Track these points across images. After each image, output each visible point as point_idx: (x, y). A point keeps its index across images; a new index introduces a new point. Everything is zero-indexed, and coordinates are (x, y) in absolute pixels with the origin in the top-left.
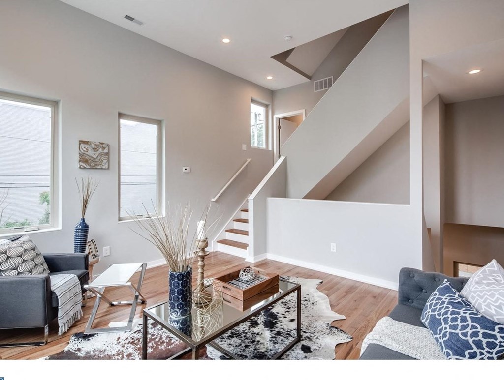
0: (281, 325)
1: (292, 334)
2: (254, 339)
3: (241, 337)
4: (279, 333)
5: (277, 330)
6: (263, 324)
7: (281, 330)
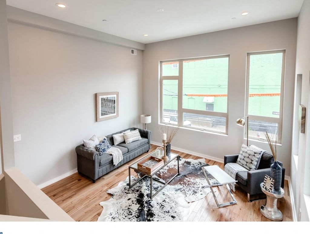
0: (136, 195)
1: (132, 191)
2: (148, 187)
3: (153, 188)
4: (138, 191)
5: (138, 193)
6: (144, 195)
7: (136, 193)
